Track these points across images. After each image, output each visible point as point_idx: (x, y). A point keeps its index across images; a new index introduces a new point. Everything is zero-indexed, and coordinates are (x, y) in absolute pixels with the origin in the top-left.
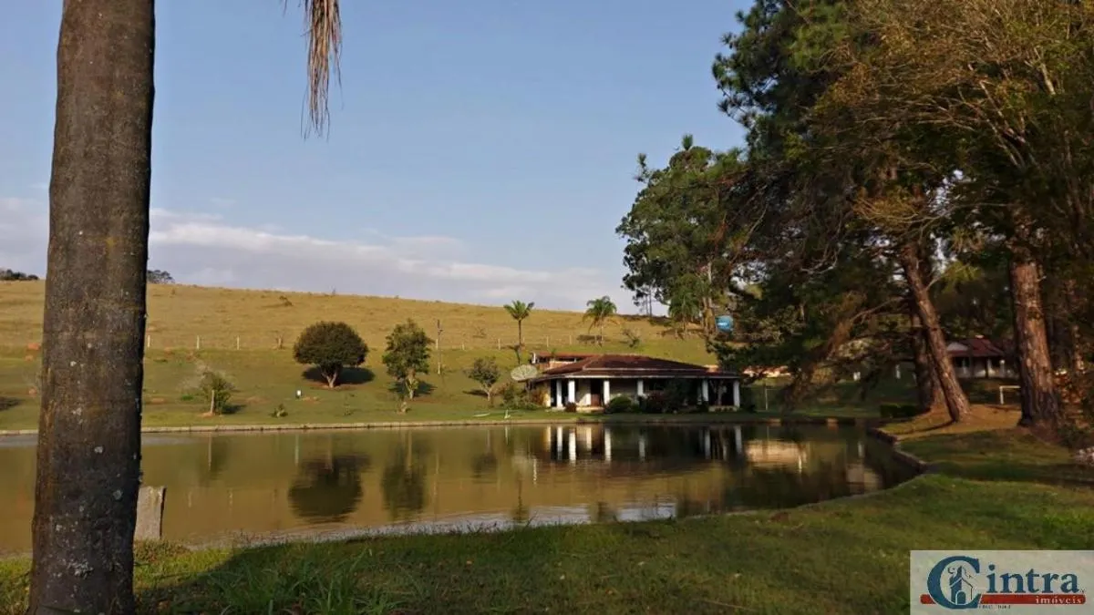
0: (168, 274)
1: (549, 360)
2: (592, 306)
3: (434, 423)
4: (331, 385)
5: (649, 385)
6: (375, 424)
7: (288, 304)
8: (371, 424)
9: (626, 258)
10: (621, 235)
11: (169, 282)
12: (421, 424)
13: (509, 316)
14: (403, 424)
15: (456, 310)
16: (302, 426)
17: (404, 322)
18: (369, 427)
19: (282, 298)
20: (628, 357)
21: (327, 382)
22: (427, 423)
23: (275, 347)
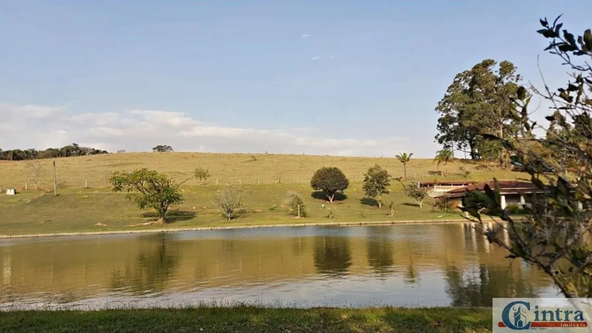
0: (170, 147)
1: (433, 185)
2: (438, 154)
3: (428, 221)
4: (331, 201)
5: (528, 198)
6: (396, 222)
7: (255, 160)
8: (394, 222)
9: (438, 126)
10: (438, 111)
11: (171, 151)
12: (421, 221)
13: (399, 162)
14: (411, 221)
15: (344, 160)
16: (359, 223)
17: (373, 166)
18: (393, 223)
19: (252, 157)
20: (504, 182)
21: (329, 201)
22: (423, 221)
23: (276, 183)
